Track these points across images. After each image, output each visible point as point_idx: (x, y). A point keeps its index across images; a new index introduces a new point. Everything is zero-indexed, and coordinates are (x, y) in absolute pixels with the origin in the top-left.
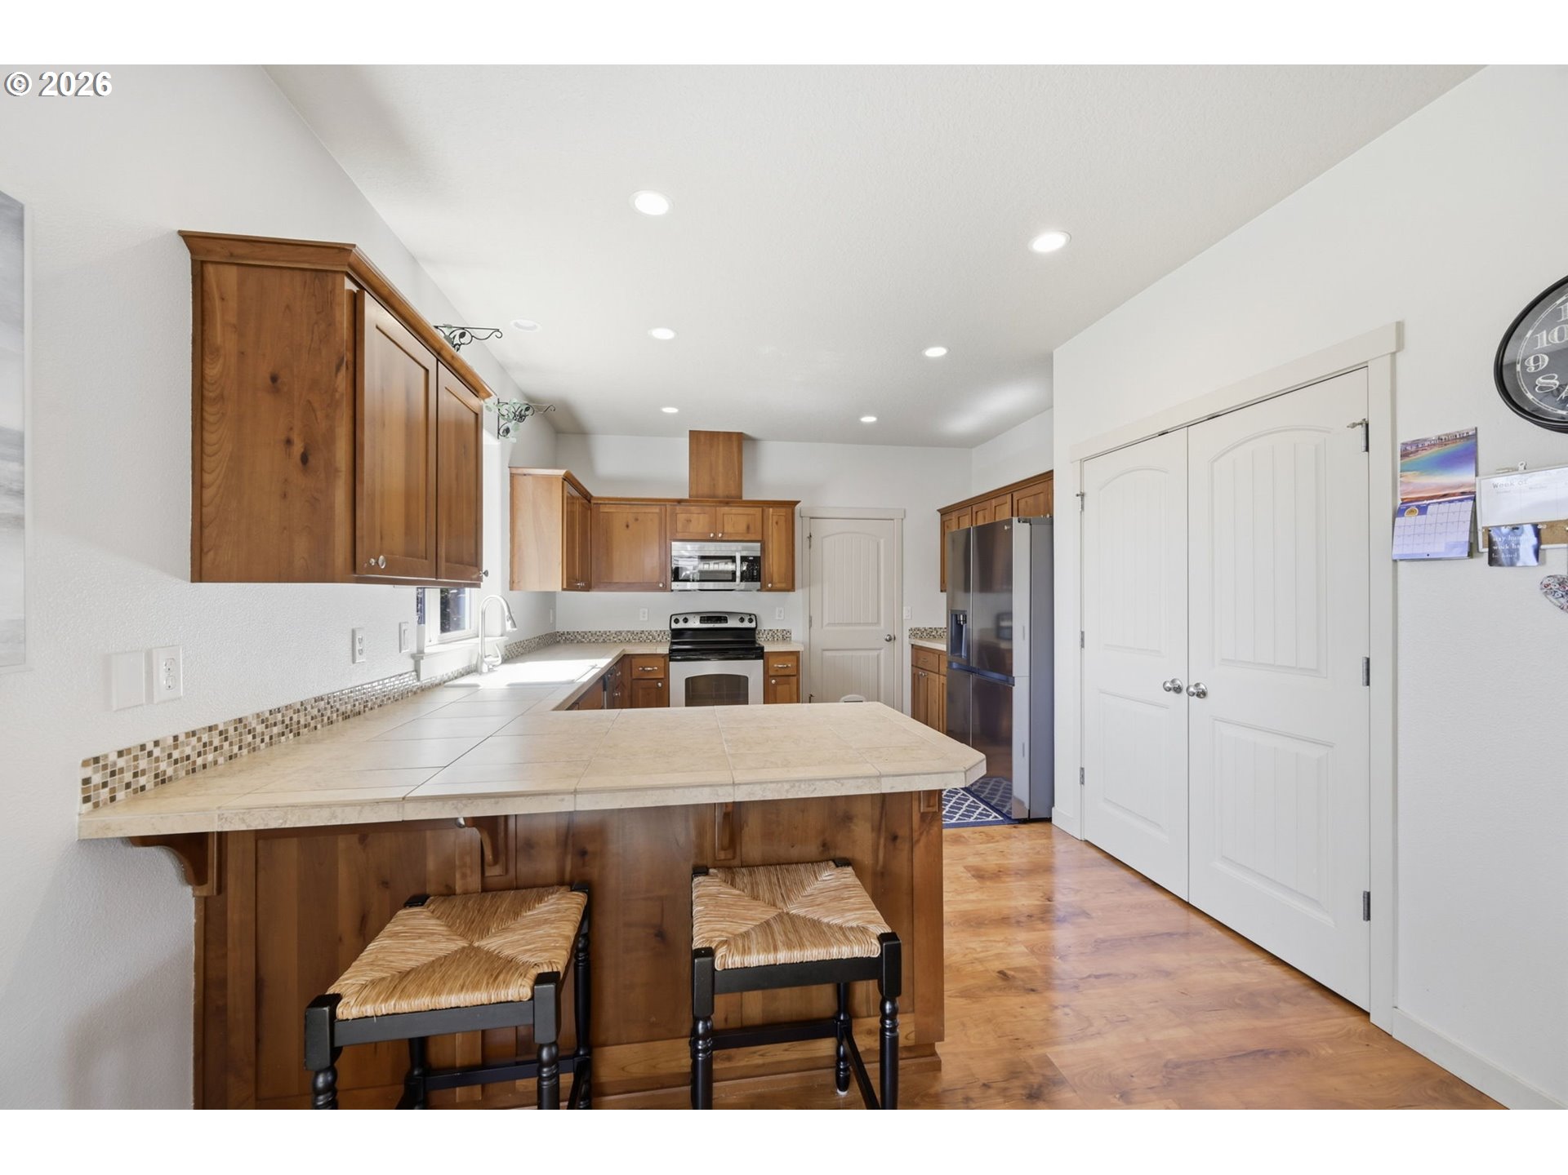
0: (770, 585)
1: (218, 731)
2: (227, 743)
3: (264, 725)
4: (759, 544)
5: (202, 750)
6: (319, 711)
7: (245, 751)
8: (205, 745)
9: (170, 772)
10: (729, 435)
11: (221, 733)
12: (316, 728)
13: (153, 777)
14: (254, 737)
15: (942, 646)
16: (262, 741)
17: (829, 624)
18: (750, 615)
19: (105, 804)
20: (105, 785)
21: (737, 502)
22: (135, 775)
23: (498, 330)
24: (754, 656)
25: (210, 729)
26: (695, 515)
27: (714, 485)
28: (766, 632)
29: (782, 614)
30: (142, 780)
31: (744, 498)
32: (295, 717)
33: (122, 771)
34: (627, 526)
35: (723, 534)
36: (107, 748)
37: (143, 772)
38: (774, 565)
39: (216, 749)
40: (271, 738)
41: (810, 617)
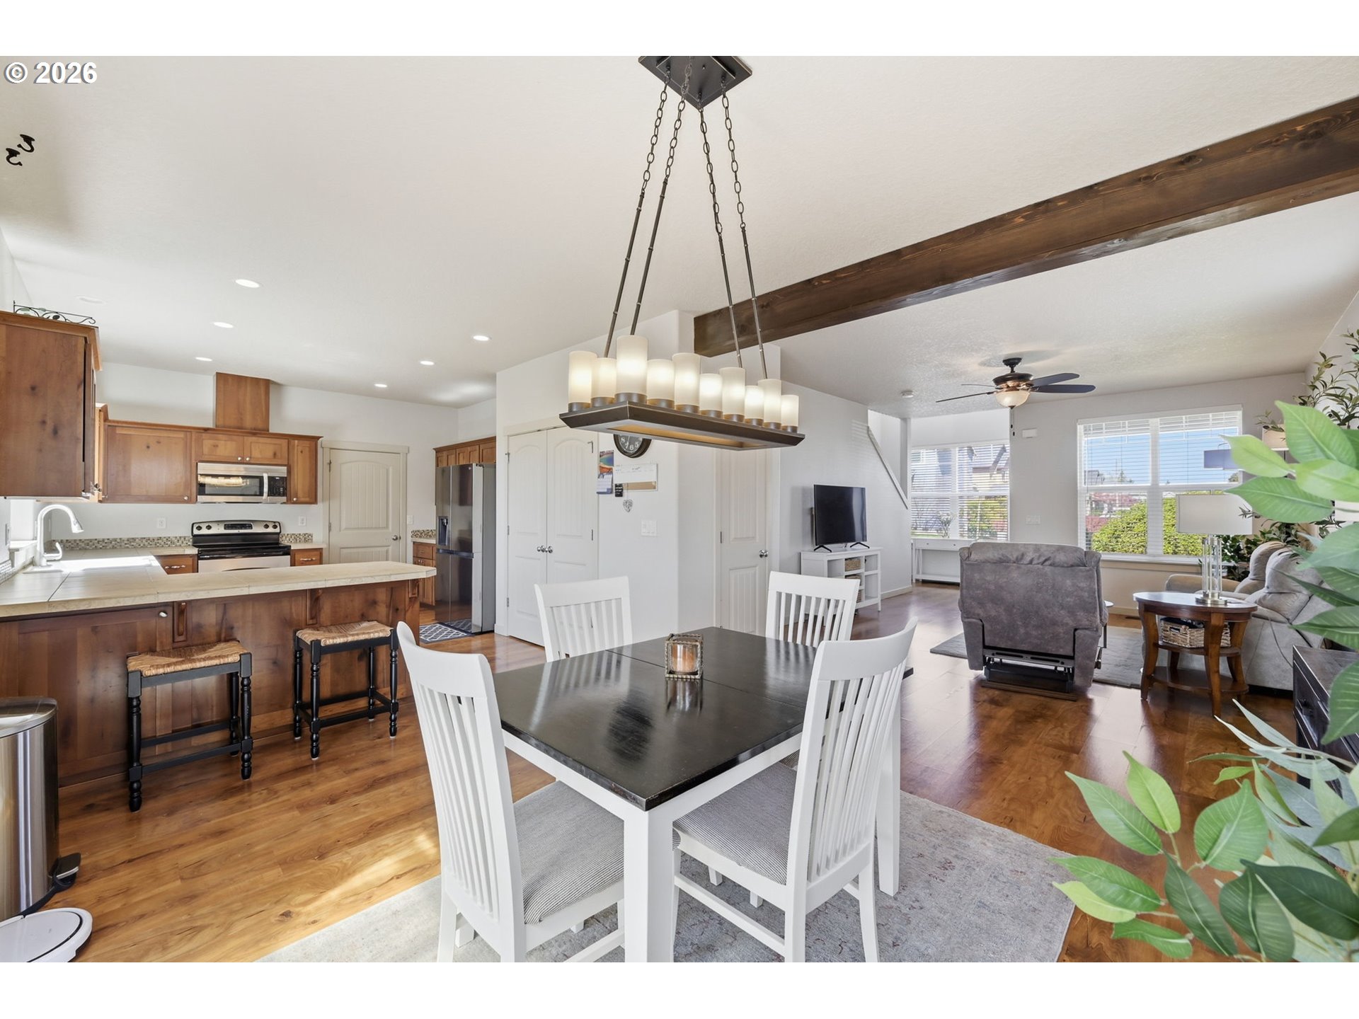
0: (295, 499)
4: (286, 468)
10: (256, 381)
15: (433, 541)
17: (346, 529)
18: (274, 522)
21: (265, 434)
23: (91, 318)
24: (281, 553)
26: (223, 442)
27: (241, 419)
28: (290, 535)
29: (305, 521)
31: (270, 431)
34: (148, 447)
35: (250, 458)
38: (299, 483)
41: (330, 524)
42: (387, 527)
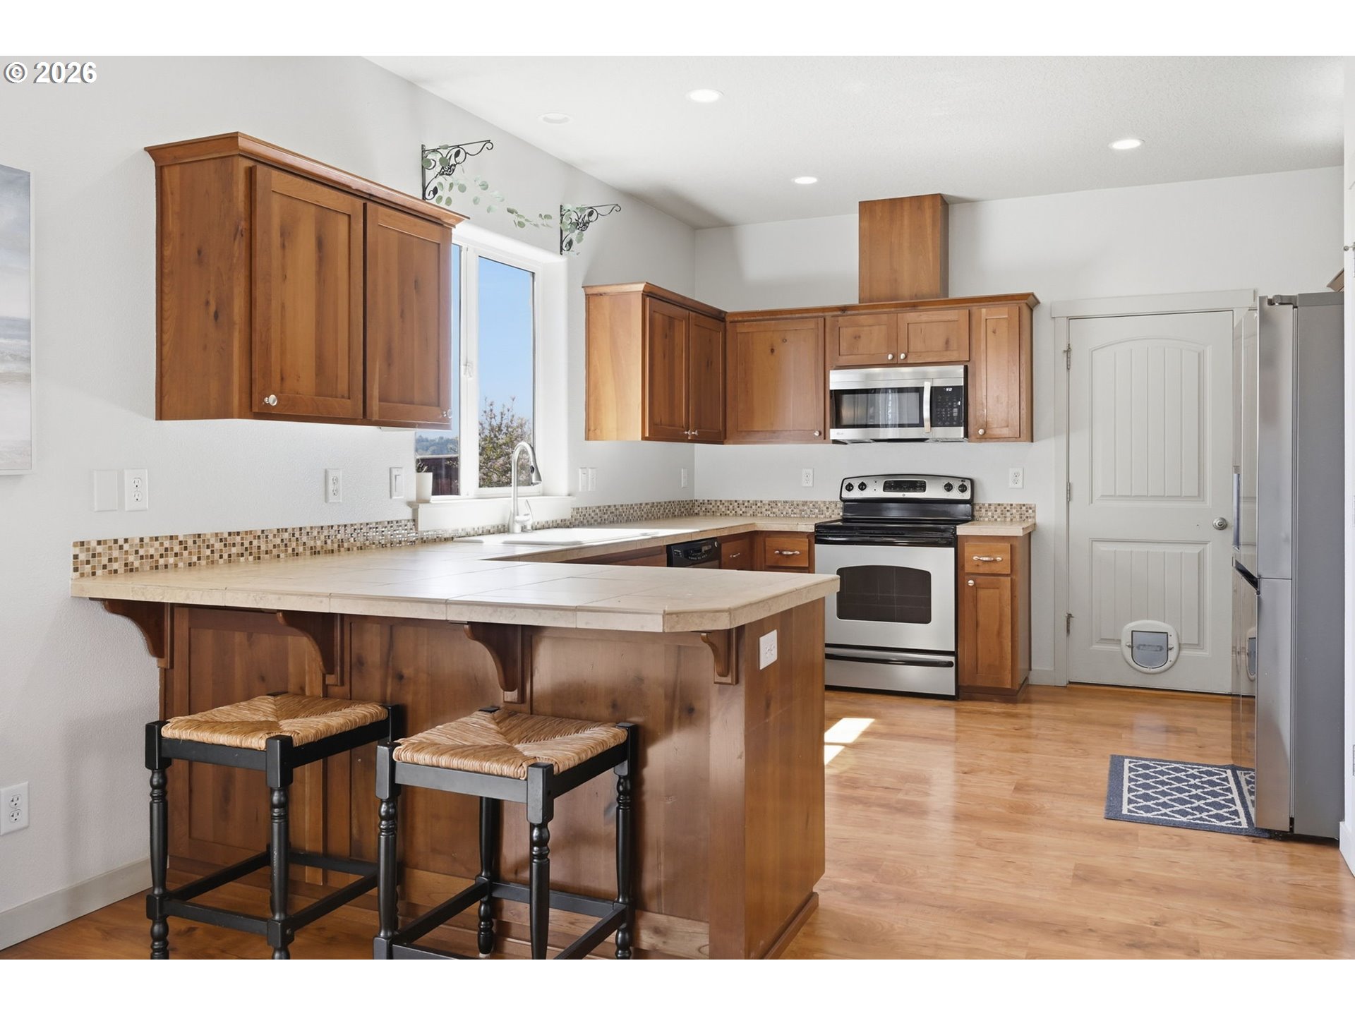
0: (982, 432)
1: (178, 541)
2: (187, 552)
3: (223, 543)
4: (962, 367)
5: (164, 553)
6: (282, 540)
7: (203, 562)
8: (166, 550)
9: (137, 564)
10: (922, 200)
11: (181, 543)
12: (279, 556)
13: (123, 566)
14: (212, 552)
16: (221, 557)
17: (1105, 497)
18: (963, 479)
19: (88, 576)
20: (88, 562)
22: (110, 560)
25: (171, 538)
26: (868, 328)
27: (897, 279)
28: (993, 508)
29: (1020, 478)
30: (115, 566)
32: (255, 543)
33: (100, 554)
35: (908, 354)
36: (91, 537)
37: (116, 560)
38: (990, 398)
39: (176, 555)
40: (230, 556)
41: (1069, 486)
42: (1200, 495)
